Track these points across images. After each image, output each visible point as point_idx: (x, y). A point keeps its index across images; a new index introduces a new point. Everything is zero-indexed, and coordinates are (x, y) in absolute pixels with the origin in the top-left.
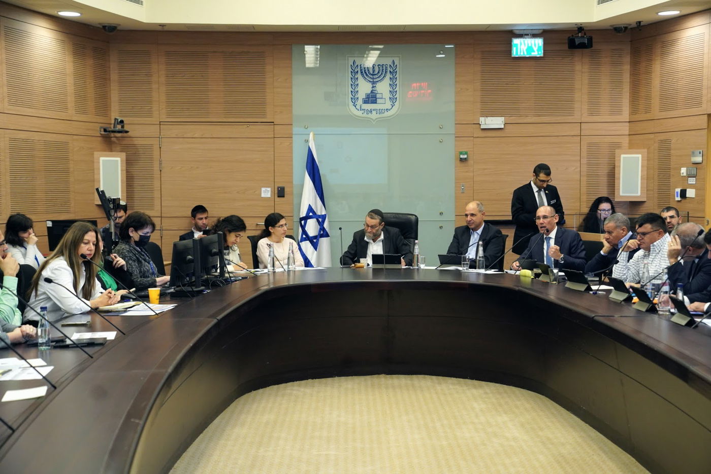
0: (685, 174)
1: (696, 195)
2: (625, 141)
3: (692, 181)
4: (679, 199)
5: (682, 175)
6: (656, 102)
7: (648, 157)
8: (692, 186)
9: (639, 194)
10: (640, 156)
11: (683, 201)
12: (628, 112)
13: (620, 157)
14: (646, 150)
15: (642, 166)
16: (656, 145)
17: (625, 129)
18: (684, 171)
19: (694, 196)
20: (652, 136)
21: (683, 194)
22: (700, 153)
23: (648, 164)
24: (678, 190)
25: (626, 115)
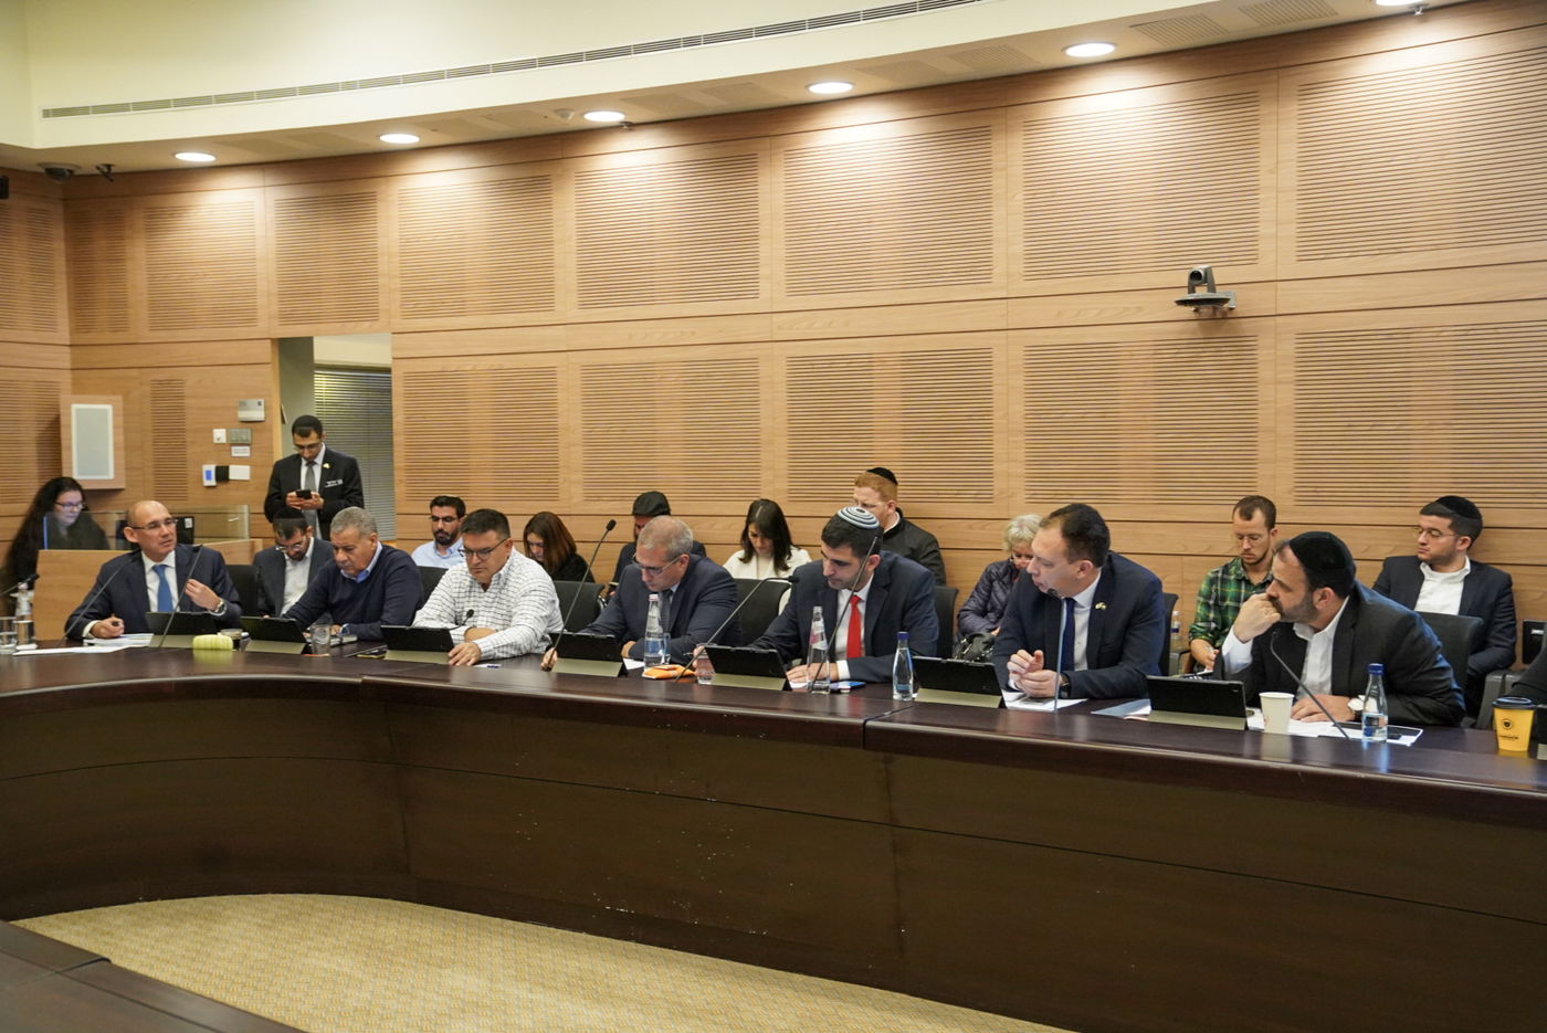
0: (224, 440)
1: (252, 475)
2: (65, 379)
3: (243, 452)
4: (213, 482)
5: (216, 441)
6: (140, 314)
7: (124, 409)
8: (240, 461)
9: (111, 476)
10: (109, 407)
11: (223, 487)
12: (67, 328)
13: (69, 408)
14: (120, 398)
15: (115, 427)
16: (148, 389)
17: (64, 358)
18: (220, 435)
19: (247, 478)
20: (134, 373)
21: (222, 474)
22: (259, 404)
23: (125, 422)
24: (212, 468)
25: (63, 333)
